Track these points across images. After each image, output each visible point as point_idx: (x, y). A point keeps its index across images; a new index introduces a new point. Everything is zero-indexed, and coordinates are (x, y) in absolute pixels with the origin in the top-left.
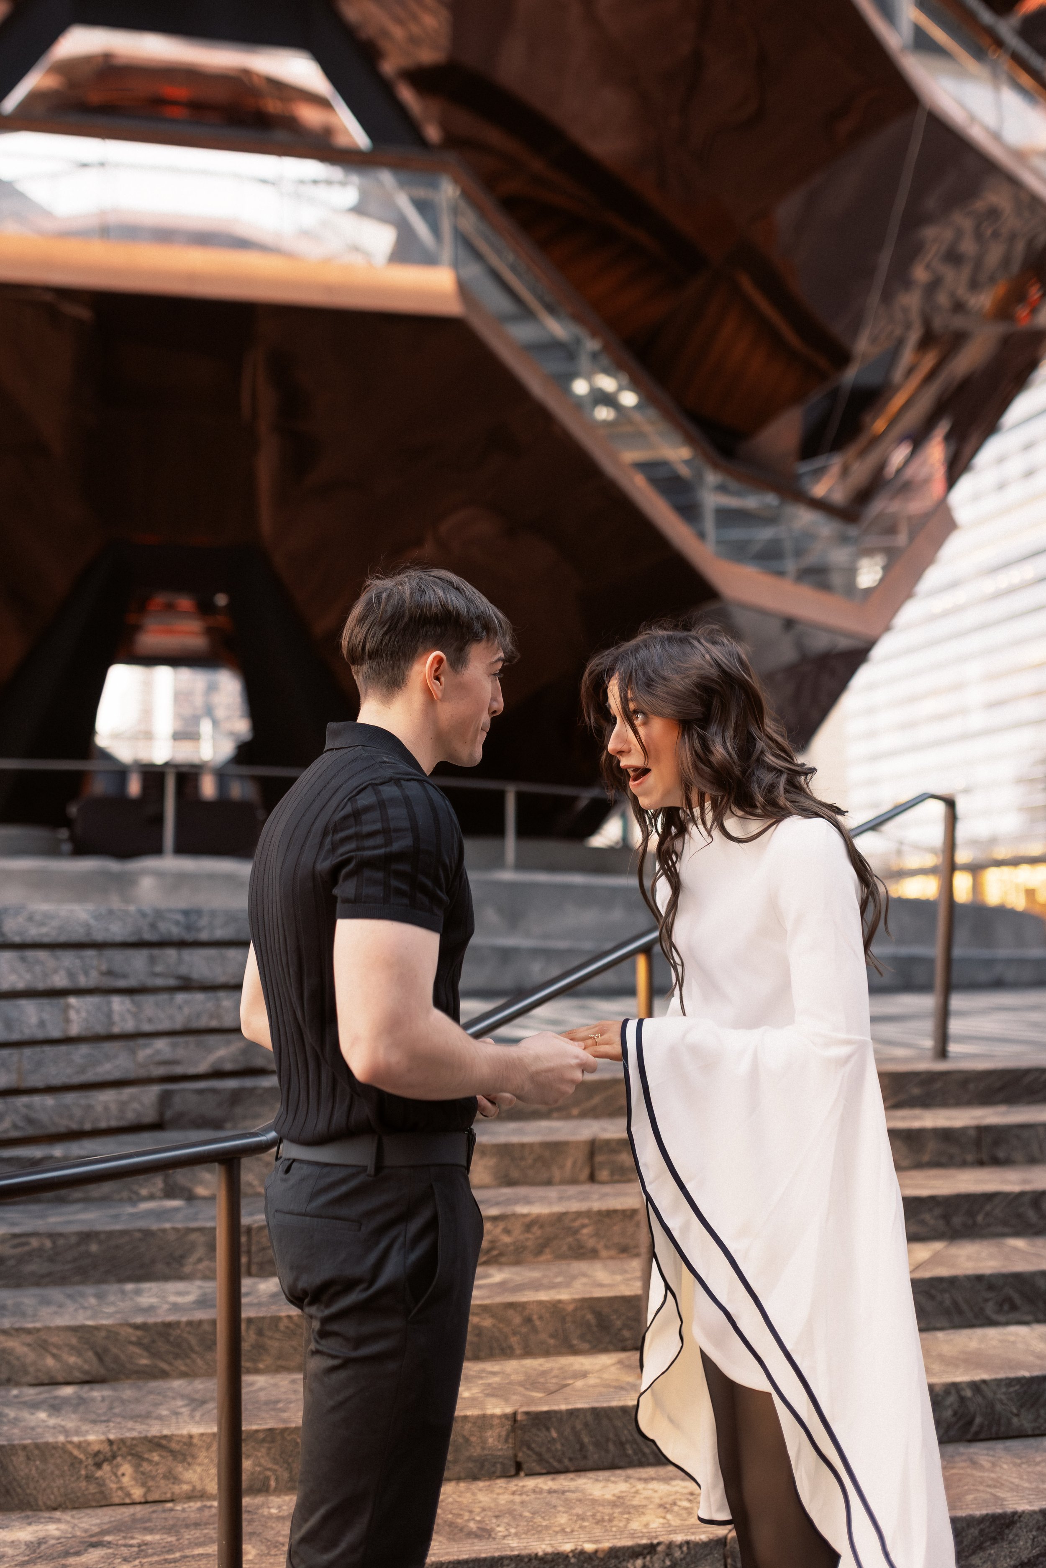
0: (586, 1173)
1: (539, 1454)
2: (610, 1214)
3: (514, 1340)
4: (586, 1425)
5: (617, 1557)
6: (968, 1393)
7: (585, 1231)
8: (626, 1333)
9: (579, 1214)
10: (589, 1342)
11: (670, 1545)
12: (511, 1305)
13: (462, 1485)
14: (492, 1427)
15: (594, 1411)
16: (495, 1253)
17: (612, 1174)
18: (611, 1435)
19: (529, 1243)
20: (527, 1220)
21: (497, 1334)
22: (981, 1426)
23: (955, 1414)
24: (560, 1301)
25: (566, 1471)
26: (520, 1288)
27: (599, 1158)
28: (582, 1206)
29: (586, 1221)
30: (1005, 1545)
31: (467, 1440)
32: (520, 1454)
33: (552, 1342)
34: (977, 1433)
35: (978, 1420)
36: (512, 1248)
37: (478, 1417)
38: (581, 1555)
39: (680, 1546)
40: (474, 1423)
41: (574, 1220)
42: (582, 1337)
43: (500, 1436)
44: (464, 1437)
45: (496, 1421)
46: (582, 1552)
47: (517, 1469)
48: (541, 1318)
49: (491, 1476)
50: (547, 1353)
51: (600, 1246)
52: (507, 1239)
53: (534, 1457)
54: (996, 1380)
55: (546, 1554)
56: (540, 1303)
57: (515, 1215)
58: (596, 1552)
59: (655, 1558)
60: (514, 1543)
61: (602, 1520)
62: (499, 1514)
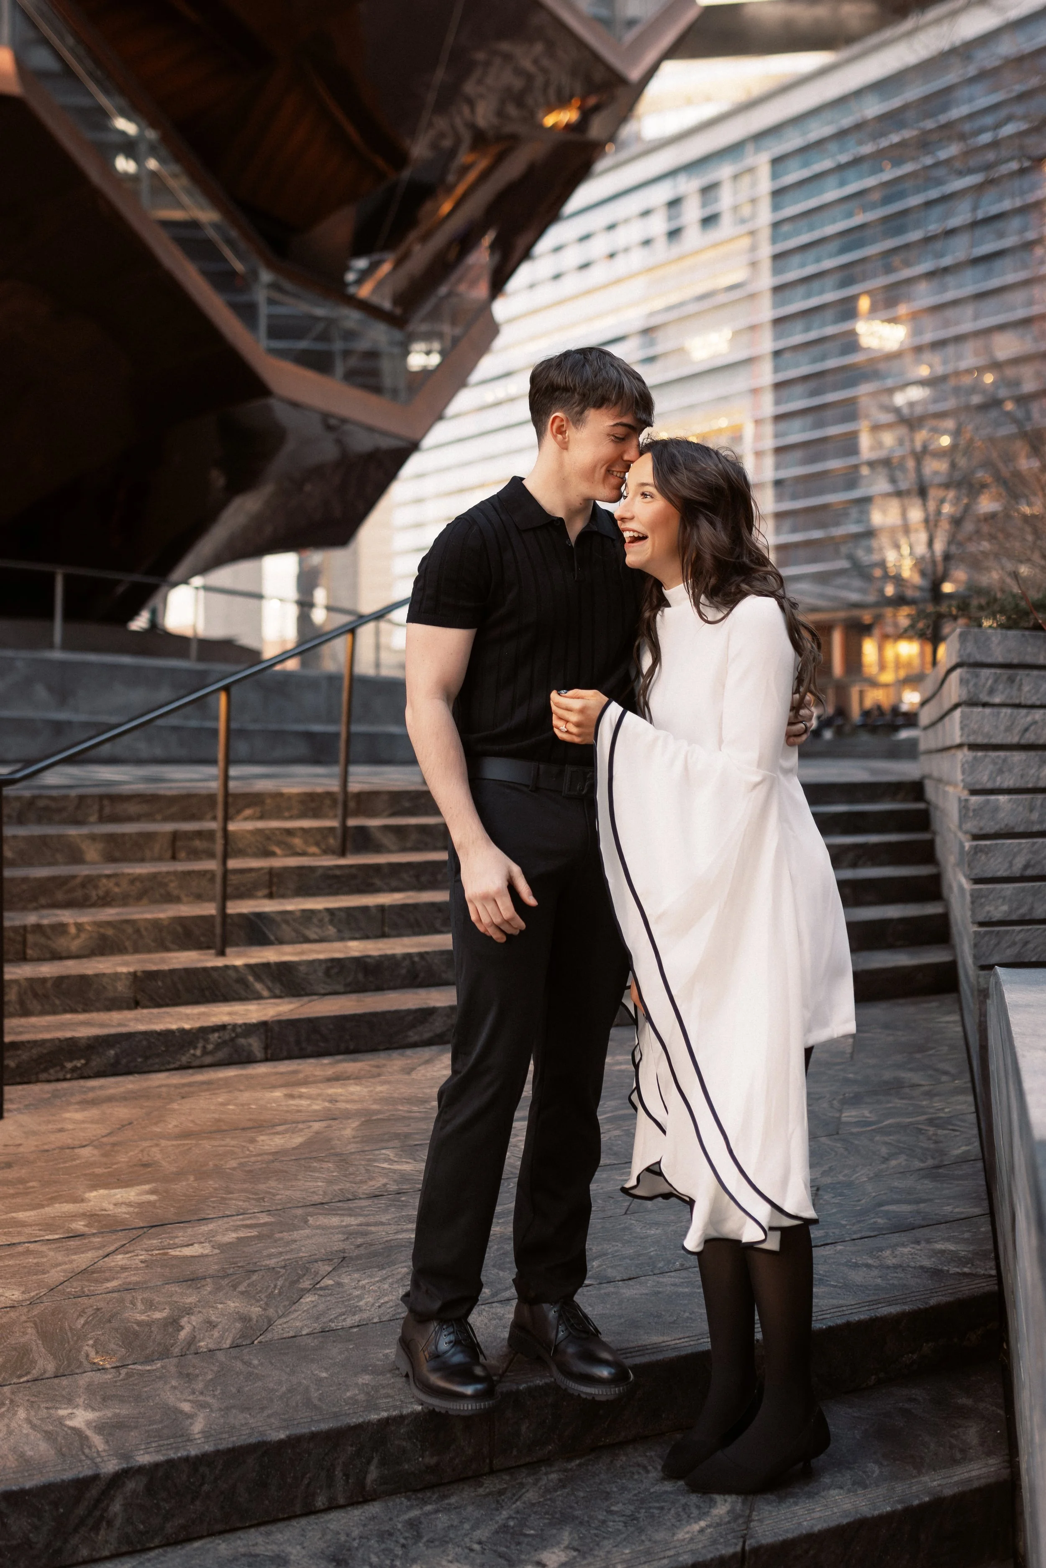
0: (169, 854)
1: (151, 996)
2: (189, 873)
3: (127, 944)
4: (181, 978)
5: (203, 1032)
6: (416, 959)
7: (172, 885)
8: (202, 939)
9: (168, 873)
10: (178, 944)
11: (235, 1026)
12: (127, 922)
13: (102, 1013)
14: (120, 979)
15: (186, 970)
16: (109, 899)
17: (189, 854)
18: (196, 984)
19: (133, 893)
20: (132, 877)
21: (116, 939)
22: (425, 978)
24: (160, 919)
25: (167, 1005)
26: (131, 914)
27: (179, 844)
28: (171, 869)
29: (173, 878)
30: (428, 1025)
31: (104, 987)
32: (138, 996)
33: (153, 944)
36: (120, 895)
37: (111, 974)
38: (182, 1031)
39: (240, 1026)
40: (109, 978)
41: (164, 877)
42: (173, 941)
43: (126, 985)
45: (123, 977)
47: (136, 1004)
48: (146, 929)
49: (120, 1008)
50: (149, 951)
51: (182, 895)
52: (117, 890)
53: (147, 997)
55: (161, 1030)
56: (146, 920)
57: (123, 874)
58: (191, 1029)
59: (225, 1032)
60: (142, 1027)
61: (193, 1019)
62: (130, 1020)
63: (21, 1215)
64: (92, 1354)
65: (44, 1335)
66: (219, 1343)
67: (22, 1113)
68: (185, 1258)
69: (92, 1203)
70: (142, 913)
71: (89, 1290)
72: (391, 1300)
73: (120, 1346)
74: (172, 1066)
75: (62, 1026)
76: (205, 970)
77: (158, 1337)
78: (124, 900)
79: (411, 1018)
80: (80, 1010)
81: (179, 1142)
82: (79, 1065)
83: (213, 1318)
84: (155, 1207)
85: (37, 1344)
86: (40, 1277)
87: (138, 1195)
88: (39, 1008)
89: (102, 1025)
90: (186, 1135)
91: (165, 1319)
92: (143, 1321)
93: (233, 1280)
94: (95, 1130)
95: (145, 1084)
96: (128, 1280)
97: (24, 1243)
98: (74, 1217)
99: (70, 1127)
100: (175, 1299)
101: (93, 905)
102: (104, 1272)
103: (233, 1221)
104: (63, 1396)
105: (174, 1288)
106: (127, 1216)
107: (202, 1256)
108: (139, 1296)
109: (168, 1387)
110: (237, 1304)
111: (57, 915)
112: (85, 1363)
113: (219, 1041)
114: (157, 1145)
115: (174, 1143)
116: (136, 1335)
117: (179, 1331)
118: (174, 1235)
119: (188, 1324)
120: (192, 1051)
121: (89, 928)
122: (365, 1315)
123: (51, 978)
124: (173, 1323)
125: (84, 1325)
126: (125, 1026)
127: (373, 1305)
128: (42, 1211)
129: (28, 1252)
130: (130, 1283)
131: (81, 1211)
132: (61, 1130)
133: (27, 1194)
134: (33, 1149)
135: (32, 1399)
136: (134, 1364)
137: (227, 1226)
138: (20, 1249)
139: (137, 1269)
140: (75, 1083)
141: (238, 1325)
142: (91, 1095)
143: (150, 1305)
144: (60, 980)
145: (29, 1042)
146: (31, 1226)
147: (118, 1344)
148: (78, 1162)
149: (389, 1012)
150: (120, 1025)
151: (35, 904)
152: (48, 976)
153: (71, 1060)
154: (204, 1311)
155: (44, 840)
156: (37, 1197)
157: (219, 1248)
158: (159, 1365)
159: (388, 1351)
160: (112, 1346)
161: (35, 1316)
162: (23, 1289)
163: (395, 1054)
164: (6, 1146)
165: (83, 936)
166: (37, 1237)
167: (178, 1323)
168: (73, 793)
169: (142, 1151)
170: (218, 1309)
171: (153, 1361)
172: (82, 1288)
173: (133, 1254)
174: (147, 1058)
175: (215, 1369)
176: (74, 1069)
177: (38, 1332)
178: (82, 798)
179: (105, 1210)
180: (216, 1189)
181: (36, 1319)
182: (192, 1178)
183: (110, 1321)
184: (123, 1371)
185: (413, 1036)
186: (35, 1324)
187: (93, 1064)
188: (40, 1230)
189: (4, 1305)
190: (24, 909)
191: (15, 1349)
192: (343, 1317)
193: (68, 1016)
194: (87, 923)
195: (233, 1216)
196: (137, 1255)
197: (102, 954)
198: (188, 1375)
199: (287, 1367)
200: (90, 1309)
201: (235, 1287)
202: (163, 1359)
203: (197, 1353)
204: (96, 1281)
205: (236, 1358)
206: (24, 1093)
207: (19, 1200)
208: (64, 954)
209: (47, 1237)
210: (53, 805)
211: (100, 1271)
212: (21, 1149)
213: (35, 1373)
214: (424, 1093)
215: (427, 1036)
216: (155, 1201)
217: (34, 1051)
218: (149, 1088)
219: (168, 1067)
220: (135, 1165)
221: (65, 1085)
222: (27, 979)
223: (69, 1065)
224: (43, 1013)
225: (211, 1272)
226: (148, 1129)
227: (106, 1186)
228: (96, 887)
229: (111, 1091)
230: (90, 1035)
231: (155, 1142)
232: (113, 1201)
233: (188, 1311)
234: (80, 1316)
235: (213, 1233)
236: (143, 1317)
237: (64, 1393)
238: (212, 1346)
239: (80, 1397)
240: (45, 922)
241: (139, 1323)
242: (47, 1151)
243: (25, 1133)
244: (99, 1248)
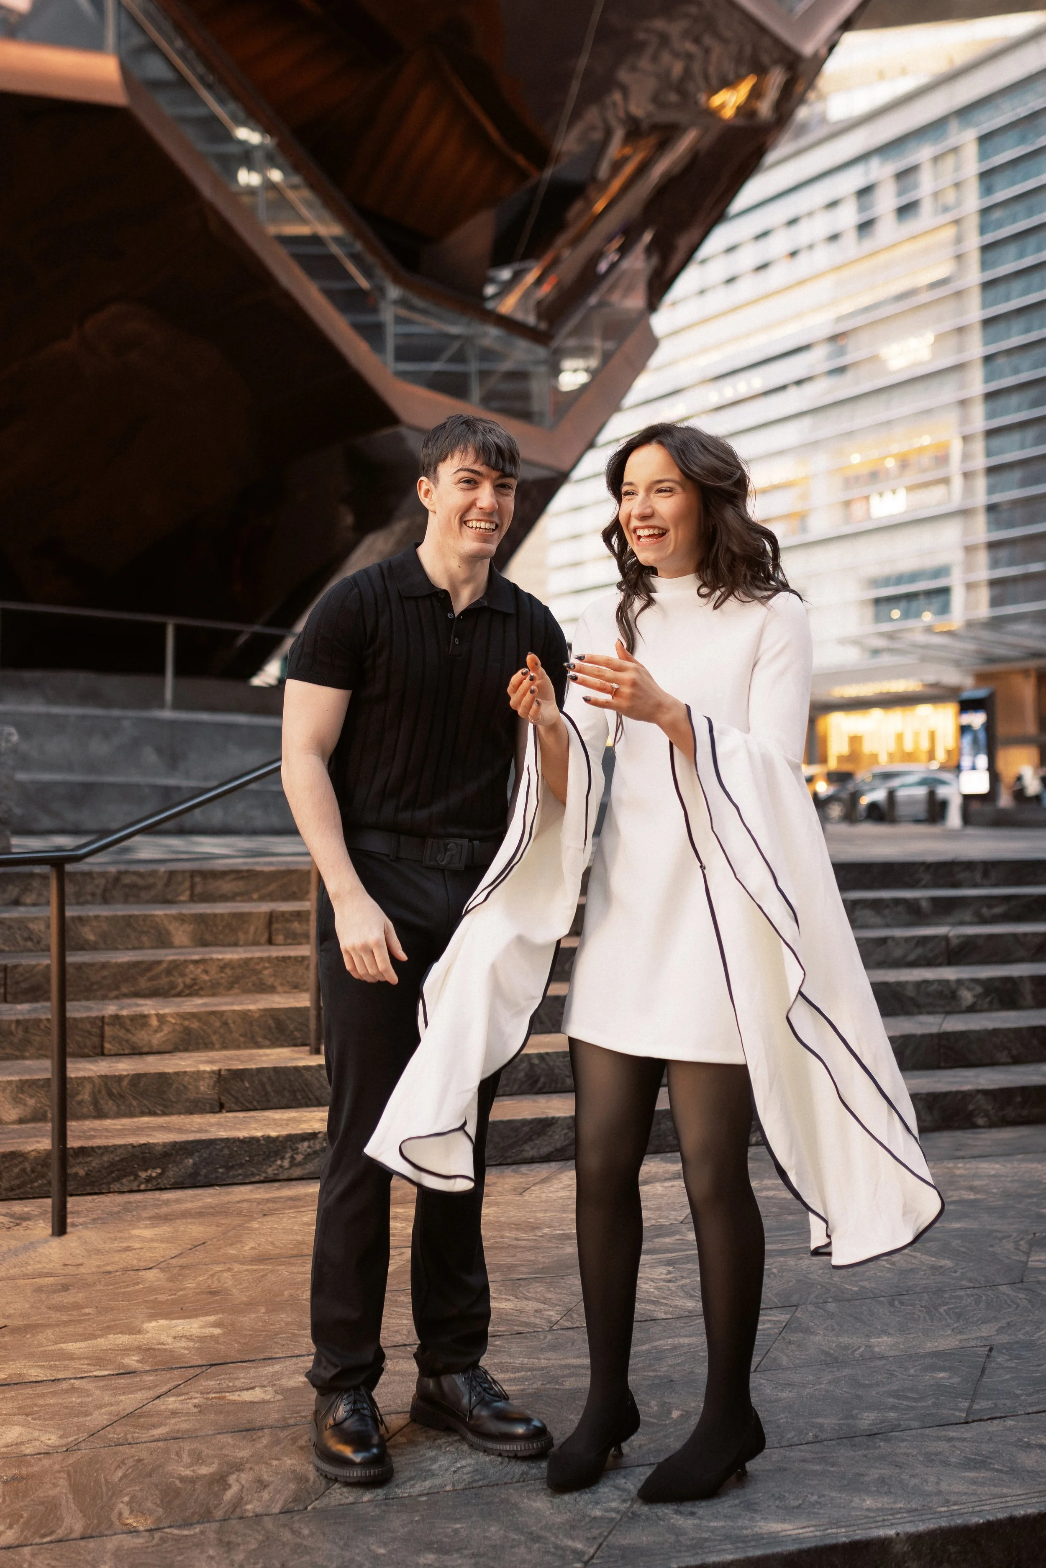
0: (266, 936)
1: (237, 1099)
2: (285, 959)
3: (214, 1038)
4: (269, 1079)
5: (291, 1140)
6: (536, 1061)
7: (266, 972)
8: (296, 1034)
9: (262, 959)
10: (270, 1040)
12: (213, 1013)
13: (182, 1117)
14: (203, 1079)
15: (276, 1070)
16: (196, 987)
17: (286, 937)
18: (287, 1086)
19: (223, 981)
20: (222, 963)
21: (202, 1033)
22: (544, 1084)
23: (526, 1075)
24: (249, 1011)
25: (255, 1109)
26: (219, 1005)
27: (276, 926)
28: (265, 955)
29: (267, 965)
30: (546, 1138)
31: (185, 1087)
32: (223, 1098)
33: (242, 1039)
34: (541, 1089)
35: (542, 1080)
36: (209, 984)
37: (193, 1073)
38: (268, 1138)
40: (191, 1077)
41: (258, 964)
42: (265, 1037)
43: (209, 1085)
44: (184, 1086)
45: (206, 1076)
46: (269, 1137)
47: (221, 1107)
48: (234, 1022)
49: (202, 1111)
50: (238, 1047)
51: (277, 984)
52: (206, 978)
53: (233, 1100)
54: (556, 1053)
55: (245, 1138)
56: (234, 1011)
57: (212, 959)
58: (278, 1137)
59: (317, 1141)
60: (223, 1134)
61: (281, 1125)
62: (211, 1125)
63: (71, 1347)
64: (126, 1513)
65: (77, 1490)
66: (268, 1506)
67: (87, 1228)
68: (244, 1403)
69: (150, 1335)
70: (232, 1004)
71: (133, 1437)
72: (469, 1465)
73: (158, 1506)
74: (257, 1178)
75: (137, 1131)
76: (296, 1069)
77: (202, 1497)
78: (213, 989)
79: (526, 1129)
80: (159, 1112)
81: (255, 1267)
82: (154, 1175)
83: (265, 1477)
84: (217, 1342)
85: (67, 1498)
86: (81, 1419)
87: (201, 1327)
88: (115, 1108)
89: (180, 1130)
90: (262, 1259)
91: (211, 1474)
92: (187, 1476)
93: (293, 1433)
94: (162, 1251)
95: (226, 1199)
96: (177, 1427)
97: (71, 1379)
98: (126, 1350)
99: (137, 1245)
100: (225, 1452)
101: (179, 995)
102: (152, 1416)
103: (303, 1362)
104: (87, 1562)
105: (227, 1439)
106: (186, 1352)
107: (264, 1402)
108: (187, 1446)
109: (204, 1557)
110: (294, 1462)
111: (138, 1005)
112: (117, 1523)
113: (309, 1150)
114: (229, 1270)
115: (249, 1267)
116: (178, 1493)
117: (225, 1490)
118: (235, 1376)
119: (236, 1484)
120: (279, 1162)
121: (173, 1021)
122: (438, 1481)
123: (128, 1075)
124: (220, 1480)
125: (121, 1479)
126: (207, 1131)
127: (447, 1470)
128: (94, 1342)
129: (73, 1389)
130: (178, 1431)
131: (136, 1343)
132: (128, 1249)
133: (80, 1321)
134: (94, 1270)
135: (53, 1563)
136: (170, 1527)
137: (293, 1368)
138: (65, 1385)
139: (188, 1414)
140: (149, 1195)
141: (292, 1486)
142: (165, 1210)
143: (198, 1458)
144: (136, 1079)
145: (99, 1147)
146: (80, 1359)
147: (155, 1503)
148: (141, 1286)
149: (502, 1122)
150: (200, 1131)
151: (115, 993)
152: (125, 1073)
153: (146, 1170)
154: (256, 1468)
155: (128, 920)
156: (90, 1326)
157: (282, 1394)
158: (197, 1529)
159: (458, 1526)
160: (149, 1504)
161: (70, 1465)
162: (61, 1433)
163: (508, 1171)
164: (65, 1265)
165: (166, 1029)
166: (85, 1372)
167: (225, 1481)
168: (162, 868)
169: (212, 1276)
170: (271, 1465)
171: (191, 1525)
172: (126, 1434)
173: (186, 1397)
174: (229, 1168)
175: (261, 1537)
176: (149, 1180)
177: (70, 1485)
178: (172, 874)
179: (163, 1344)
180: (287, 1324)
181: (70, 1468)
182: (263, 1310)
183: (151, 1476)
184: (157, 1535)
185: (529, 1151)
186: (69, 1475)
187: (171, 1173)
188: (88, 1364)
189: (38, 1451)
190: (104, 998)
191: (42, 1503)
192: (412, 1482)
193: (146, 1119)
194: (171, 1015)
195: (304, 1356)
196: (191, 1399)
197: (186, 1050)
198: (229, 1543)
199: (341, 1539)
200: (131, 1460)
201: (294, 1440)
202: (203, 1523)
203: (241, 1518)
204: (142, 1427)
205: (285, 1526)
206: (90, 1205)
207: (70, 1329)
208: (145, 1050)
209: (95, 1373)
210: (140, 882)
211: (149, 1415)
212: (82, 1270)
213: (60, 1533)
214: (536, 1218)
215: (545, 1150)
216: (218, 1336)
217: (105, 1159)
218: (229, 1203)
219: (253, 1180)
220: (203, 1293)
221: (138, 1197)
222: (101, 1076)
223: (143, 1175)
224: (119, 1115)
225: (270, 1422)
226: (222, 1251)
227: (167, 1316)
228: (183, 975)
229: (189, 1205)
230: (166, 1141)
231: (228, 1266)
232: (173, 1333)
233: (238, 1467)
234: (119, 1467)
235: (277, 1376)
236: (188, 1473)
237: (89, 1558)
238: (259, 1510)
239: (105, 1563)
240: (124, 1013)
241: (182, 1479)
242: (110, 1272)
243: (87, 1250)
244: (149, 1388)
